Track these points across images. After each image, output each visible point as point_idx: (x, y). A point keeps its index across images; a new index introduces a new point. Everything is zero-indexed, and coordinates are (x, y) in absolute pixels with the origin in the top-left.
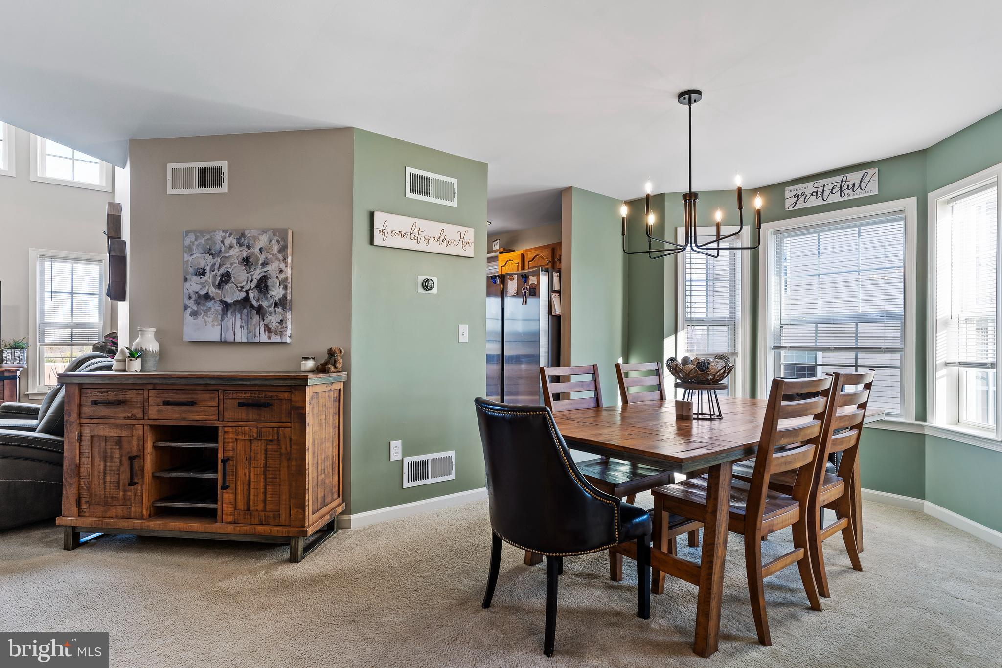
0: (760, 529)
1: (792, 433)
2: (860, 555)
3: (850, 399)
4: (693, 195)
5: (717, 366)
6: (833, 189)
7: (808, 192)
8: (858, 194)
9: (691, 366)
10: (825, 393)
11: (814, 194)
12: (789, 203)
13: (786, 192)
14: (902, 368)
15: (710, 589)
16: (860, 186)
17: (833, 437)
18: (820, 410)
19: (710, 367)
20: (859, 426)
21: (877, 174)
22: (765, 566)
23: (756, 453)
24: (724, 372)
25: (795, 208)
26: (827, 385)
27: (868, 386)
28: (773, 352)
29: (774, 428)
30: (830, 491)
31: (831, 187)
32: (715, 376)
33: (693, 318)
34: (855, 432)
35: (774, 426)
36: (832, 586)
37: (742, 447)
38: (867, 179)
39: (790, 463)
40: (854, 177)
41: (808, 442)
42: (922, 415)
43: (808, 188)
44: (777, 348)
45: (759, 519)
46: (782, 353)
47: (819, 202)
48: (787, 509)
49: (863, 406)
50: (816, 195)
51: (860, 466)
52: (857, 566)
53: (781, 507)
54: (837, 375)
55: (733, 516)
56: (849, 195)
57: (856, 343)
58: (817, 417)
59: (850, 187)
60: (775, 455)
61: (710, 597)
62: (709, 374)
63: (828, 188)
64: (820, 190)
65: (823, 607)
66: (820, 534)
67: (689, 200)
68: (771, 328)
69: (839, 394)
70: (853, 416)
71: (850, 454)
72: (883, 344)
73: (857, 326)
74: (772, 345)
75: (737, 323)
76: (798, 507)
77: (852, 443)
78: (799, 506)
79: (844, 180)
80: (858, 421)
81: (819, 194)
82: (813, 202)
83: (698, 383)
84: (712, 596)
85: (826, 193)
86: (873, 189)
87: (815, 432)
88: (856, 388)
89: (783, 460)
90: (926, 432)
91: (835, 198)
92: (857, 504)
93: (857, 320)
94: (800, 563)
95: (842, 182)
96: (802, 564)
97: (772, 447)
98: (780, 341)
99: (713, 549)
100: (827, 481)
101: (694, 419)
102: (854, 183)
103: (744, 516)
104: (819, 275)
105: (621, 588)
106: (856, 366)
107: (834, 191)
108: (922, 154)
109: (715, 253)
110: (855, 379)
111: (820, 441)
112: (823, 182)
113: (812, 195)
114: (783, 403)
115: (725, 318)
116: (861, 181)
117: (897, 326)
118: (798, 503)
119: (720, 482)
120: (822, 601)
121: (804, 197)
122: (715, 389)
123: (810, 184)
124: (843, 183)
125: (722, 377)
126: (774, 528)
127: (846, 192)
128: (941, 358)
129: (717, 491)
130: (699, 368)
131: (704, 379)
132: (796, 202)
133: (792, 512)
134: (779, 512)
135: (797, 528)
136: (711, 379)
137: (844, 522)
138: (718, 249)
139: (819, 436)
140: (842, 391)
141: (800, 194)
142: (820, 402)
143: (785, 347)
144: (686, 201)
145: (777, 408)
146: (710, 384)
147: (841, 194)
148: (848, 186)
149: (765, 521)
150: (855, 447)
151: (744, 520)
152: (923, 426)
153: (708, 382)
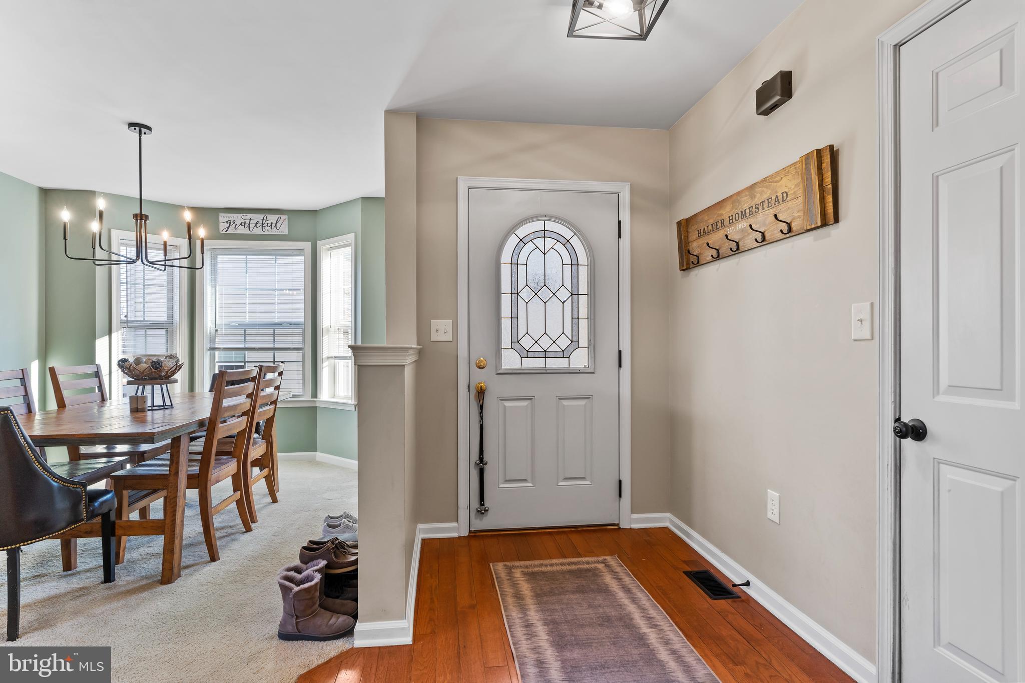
0: (210, 480)
1: (233, 407)
2: (277, 494)
3: (269, 383)
4: (144, 216)
5: (169, 364)
6: (256, 224)
7: (239, 221)
8: (274, 232)
9: (144, 366)
10: (253, 379)
11: (243, 224)
12: (223, 227)
13: (220, 217)
14: (303, 361)
15: (174, 531)
16: (276, 226)
17: (259, 411)
18: (250, 391)
19: (163, 365)
20: (275, 402)
21: (287, 220)
22: (214, 507)
23: (207, 425)
24: (176, 369)
25: (226, 233)
26: (254, 374)
27: (280, 374)
28: (209, 352)
29: (220, 406)
30: (257, 451)
31: (255, 221)
32: (167, 372)
33: (130, 321)
34: (273, 406)
35: (220, 403)
36: (260, 516)
37: (197, 422)
38: (280, 222)
39: (231, 429)
40: (272, 218)
41: (243, 414)
42: (315, 394)
43: (238, 218)
44: (213, 349)
45: (210, 473)
46: (217, 353)
47: (246, 231)
48: (228, 464)
49: (277, 388)
50: (245, 225)
51: (277, 431)
52: (275, 500)
53: (224, 464)
54: (261, 367)
55: (190, 477)
56: (268, 231)
57: (274, 344)
58: (249, 396)
59: (269, 225)
60: (220, 425)
61: (174, 538)
62: (161, 371)
63: (253, 222)
64: (247, 222)
65: (253, 528)
66: (250, 481)
67: (140, 220)
68: (207, 331)
69: (262, 379)
70: (271, 395)
71: (270, 422)
72: (291, 345)
73: (274, 331)
74: (208, 347)
75: (175, 326)
76: (236, 463)
77: (271, 414)
78: (237, 461)
79: (265, 218)
80: (275, 398)
81: (246, 225)
82: (242, 230)
83: (151, 379)
84: (176, 536)
85: (252, 226)
86: (284, 230)
87: (247, 406)
88: (274, 375)
89: (226, 428)
90: (317, 405)
91: (258, 231)
92: (274, 459)
93: (275, 327)
94: (237, 502)
95: (263, 219)
96: (239, 503)
97: (219, 420)
98: (215, 342)
99: (176, 502)
100: (255, 443)
101: (149, 410)
102: (272, 223)
103: (199, 474)
104: (246, 289)
105: (79, 573)
106: (274, 362)
107: (258, 225)
108: (314, 213)
109: (163, 268)
110: (273, 369)
111: (250, 414)
112: (249, 216)
113: (241, 224)
114: (226, 388)
115: (163, 321)
116: (276, 223)
117: (300, 332)
118: (236, 459)
119: (181, 449)
120: (253, 525)
121: (234, 225)
122: (166, 384)
123: (239, 216)
124: (264, 221)
125: (174, 373)
126: (220, 479)
127: (266, 228)
128: (325, 355)
129: (178, 457)
130: (152, 366)
131: (157, 376)
132: (228, 228)
133: (232, 466)
134: (223, 467)
135: (235, 478)
136: (164, 376)
137: (266, 472)
138: (165, 265)
139: (250, 410)
140: (264, 378)
141: (232, 222)
142: (250, 386)
143: (220, 348)
144: (137, 220)
145: (222, 392)
146: (162, 379)
147: (262, 228)
148: (268, 224)
149: (213, 474)
150: (273, 417)
151: (198, 477)
152: (315, 401)
153: (161, 378)
